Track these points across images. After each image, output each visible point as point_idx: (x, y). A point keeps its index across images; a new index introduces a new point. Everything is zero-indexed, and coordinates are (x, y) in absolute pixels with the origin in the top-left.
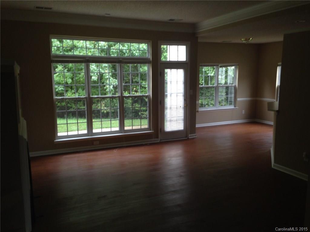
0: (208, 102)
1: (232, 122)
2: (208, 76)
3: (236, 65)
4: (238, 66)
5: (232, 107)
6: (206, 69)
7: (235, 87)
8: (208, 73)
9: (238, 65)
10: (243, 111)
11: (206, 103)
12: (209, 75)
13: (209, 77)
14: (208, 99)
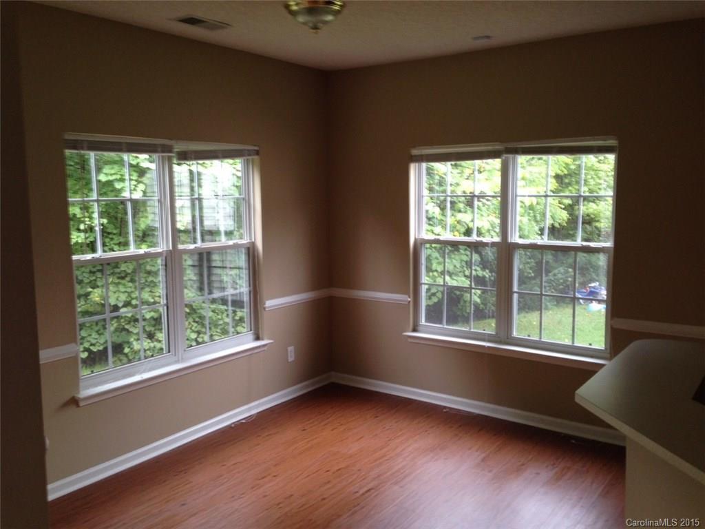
0: (129, 294)
1: (250, 409)
2: (123, 202)
3: (250, 153)
4: (256, 157)
5: (244, 343)
6: (112, 175)
7: (251, 251)
8: (120, 191)
9: (257, 153)
10: (291, 349)
11: (123, 297)
12: (126, 194)
13: (129, 205)
14: (130, 284)
